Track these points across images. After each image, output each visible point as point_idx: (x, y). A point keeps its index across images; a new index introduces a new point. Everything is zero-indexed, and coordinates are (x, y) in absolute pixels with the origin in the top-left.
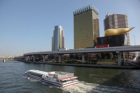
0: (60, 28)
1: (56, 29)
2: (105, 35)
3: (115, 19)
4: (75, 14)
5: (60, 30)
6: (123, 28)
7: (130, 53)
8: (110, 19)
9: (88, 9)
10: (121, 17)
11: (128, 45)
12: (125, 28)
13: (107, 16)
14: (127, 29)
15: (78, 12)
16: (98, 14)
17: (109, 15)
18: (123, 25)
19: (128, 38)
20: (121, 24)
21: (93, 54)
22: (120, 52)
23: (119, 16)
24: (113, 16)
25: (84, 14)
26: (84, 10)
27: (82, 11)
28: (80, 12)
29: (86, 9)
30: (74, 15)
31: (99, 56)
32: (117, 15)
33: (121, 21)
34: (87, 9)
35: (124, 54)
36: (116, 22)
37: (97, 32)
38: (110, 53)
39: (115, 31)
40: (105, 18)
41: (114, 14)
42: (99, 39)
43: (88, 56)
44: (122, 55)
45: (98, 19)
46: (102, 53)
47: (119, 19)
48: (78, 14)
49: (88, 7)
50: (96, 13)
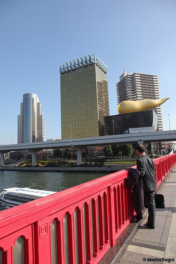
0: (33, 99)
1: (27, 99)
3: (137, 83)
4: (63, 71)
5: (33, 102)
6: (151, 98)
7: (163, 144)
9: (88, 62)
10: (147, 79)
11: (160, 129)
12: (155, 99)
13: (122, 76)
15: (70, 68)
16: (106, 73)
17: (125, 75)
18: (151, 94)
19: (159, 118)
20: (147, 91)
21: (97, 148)
22: (146, 142)
23: (143, 77)
24: (133, 77)
25: (81, 71)
26: (81, 65)
27: (77, 66)
28: (73, 67)
29: (84, 63)
30: (62, 73)
31: (109, 151)
32: (139, 75)
33: (147, 86)
34: (86, 62)
35: (152, 146)
36: (138, 88)
37: (104, 106)
38: (128, 145)
40: (119, 81)
41: (134, 74)
43: (89, 152)
44: (149, 148)
45: (105, 83)
46: (113, 145)
47: (144, 83)
48: (69, 71)
49: (88, 59)
50: (103, 71)
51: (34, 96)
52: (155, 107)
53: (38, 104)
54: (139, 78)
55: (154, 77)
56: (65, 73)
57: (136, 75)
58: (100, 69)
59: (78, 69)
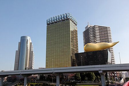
0: (27, 40)
1: (23, 40)
2: (85, 50)
3: (97, 31)
4: (48, 23)
5: (27, 42)
6: (106, 42)
7: (116, 74)
8: (91, 32)
9: (65, 18)
10: (103, 29)
11: (113, 62)
12: (109, 42)
13: (86, 27)
14: (110, 44)
15: (53, 21)
16: (76, 25)
17: (89, 26)
18: (106, 39)
19: (112, 55)
20: (103, 37)
21: (70, 75)
22: (104, 71)
23: (101, 28)
24: (94, 28)
25: (60, 23)
26: (60, 19)
27: (58, 20)
28: (55, 21)
29: (63, 18)
30: (48, 24)
31: (78, 77)
32: (98, 27)
33: (103, 34)
34: (64, 18)
35: (108, 74)
36: (97, 35)
37: (75, 46)
38: (91, 73)
39: (96, 46)
40: (85, 30)
42: (77, 55)
43: (64, 77)
44: (106, 76)
45: (76, 31)
46: (81, 73)
47: (101, 32)
48: (52, 23)
49: (65, 16)
50: (75, 24)
51: (29, 38)
52: (109, 48)
53: (31, 43)
54: (98, 28)
55: (108, 28)
56: (50, 24)
57: (96, 27)
58: (73, 22)
59: (58, 22)
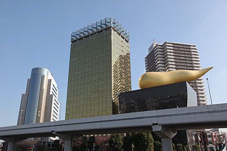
3: (169, 54)
4: (74, 38)
8: (159, 55)
9: (104, 26)
10: (182, 49)
15: (82, 35)
16: (128, 42)
17: (155, 45)
20: (183, 64)
23: (177, 47)
24: (164, 47)
26: (95, 30)
27: (90, 31)
28: (86, 33)
29: (99, 28)
30: (73, 42)
32: (172, 45)
33: (182, 58)
34: (101, 26)
36: (171, 60)
41: (165, 43)
48: (81, 39)
49: (103, 22)
50: (124, 38)
54: (172, 48)
55: (192, 47)
56: (76, 41)
57: (168, 44)
58: (120, 35)
59: (92, 35)
